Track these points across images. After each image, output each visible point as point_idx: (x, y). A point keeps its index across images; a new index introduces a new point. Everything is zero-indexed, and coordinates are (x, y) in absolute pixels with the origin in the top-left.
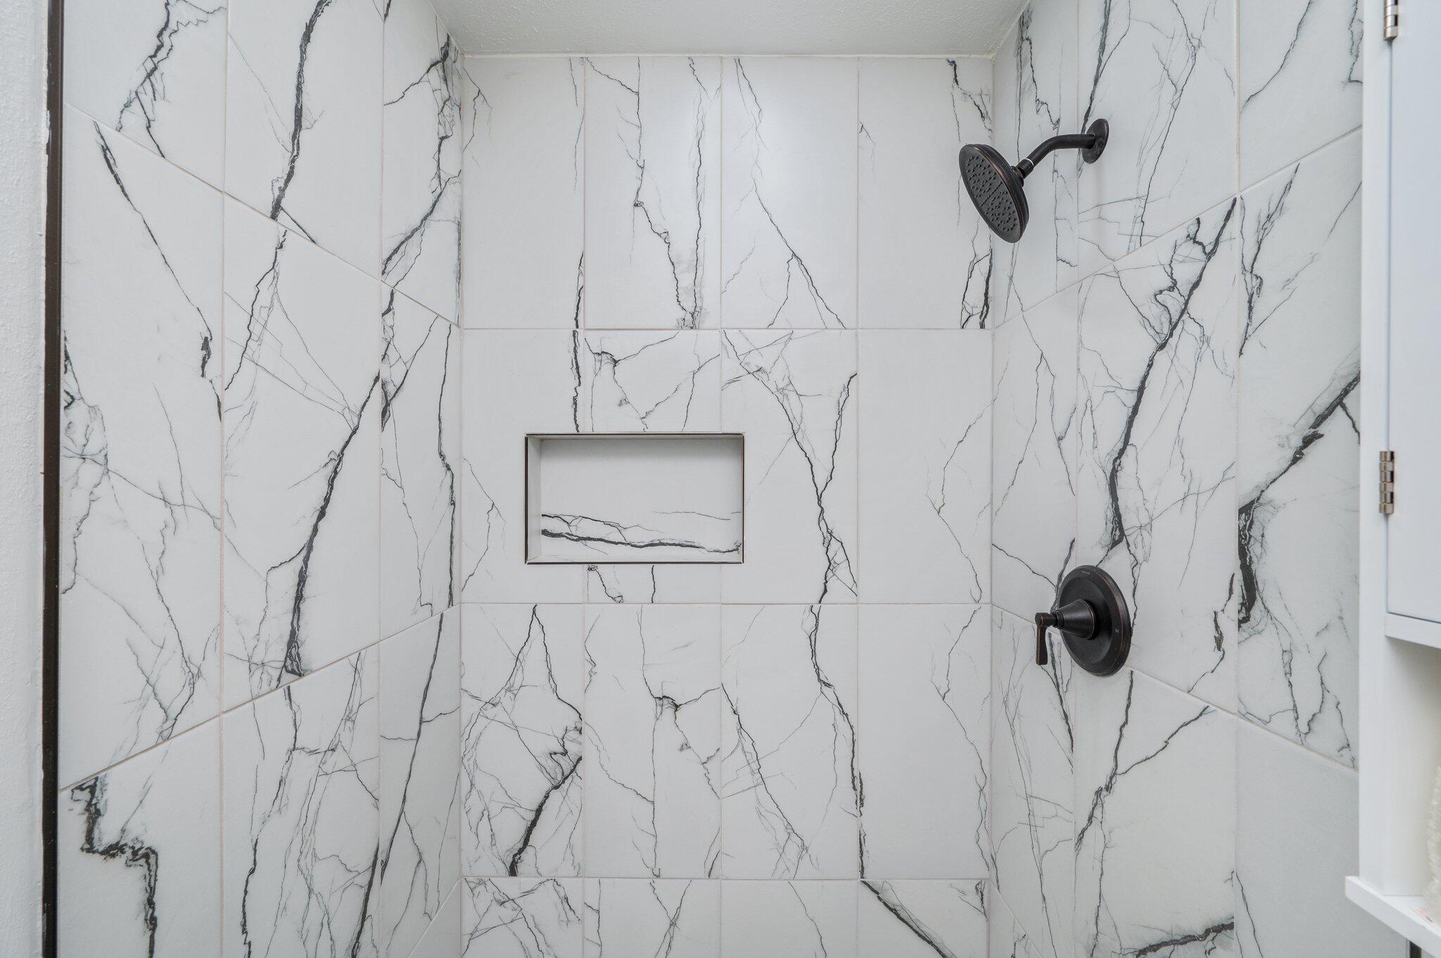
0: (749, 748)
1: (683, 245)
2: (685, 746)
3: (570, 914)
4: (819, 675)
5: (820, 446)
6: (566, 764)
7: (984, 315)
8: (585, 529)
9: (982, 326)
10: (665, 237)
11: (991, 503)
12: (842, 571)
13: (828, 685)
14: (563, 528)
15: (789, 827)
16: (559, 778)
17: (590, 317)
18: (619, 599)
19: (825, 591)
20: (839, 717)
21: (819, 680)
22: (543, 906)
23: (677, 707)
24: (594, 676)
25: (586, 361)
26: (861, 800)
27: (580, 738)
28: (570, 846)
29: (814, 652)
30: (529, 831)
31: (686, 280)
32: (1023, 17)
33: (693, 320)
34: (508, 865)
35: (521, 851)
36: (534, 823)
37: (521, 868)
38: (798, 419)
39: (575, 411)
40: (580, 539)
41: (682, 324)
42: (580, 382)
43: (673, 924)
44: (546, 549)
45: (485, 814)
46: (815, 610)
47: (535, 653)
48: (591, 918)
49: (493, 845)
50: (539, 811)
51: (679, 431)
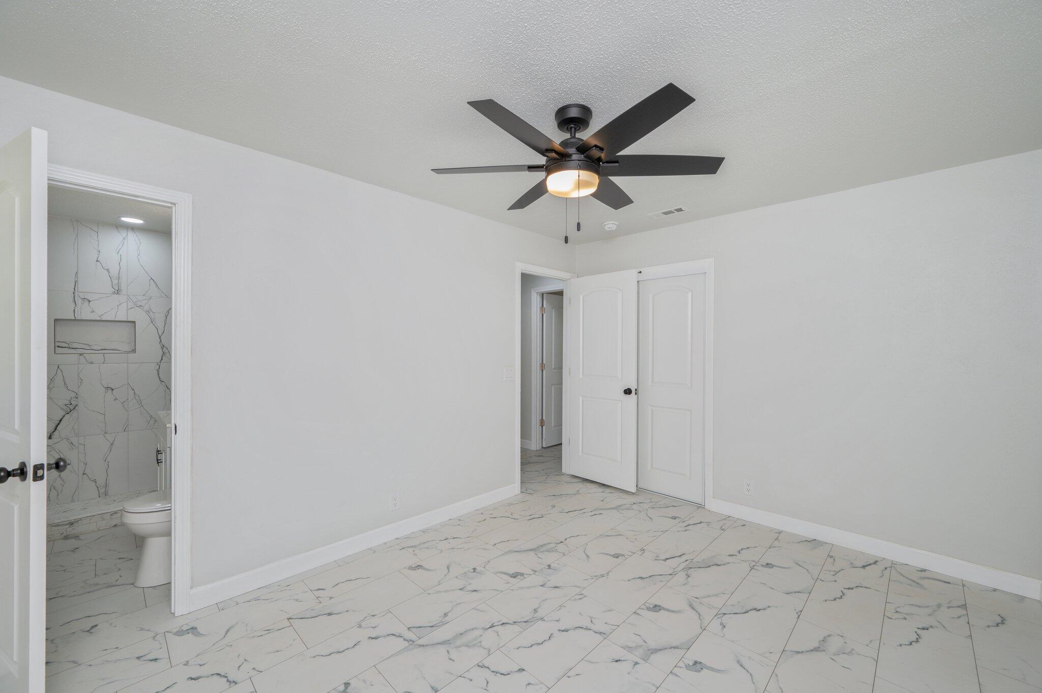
0: (137, 398)
1: (114, 273)
2: (116, 399)
3: (73, 447)
4: (160, 380)
5: (161, 325)
6: (71, 407)
8: (76, 346)
10: (108, 270)
13: (163, 382)
14: (67, 346)
16: (69, 411)
17: (80, 289)
18: (91, 363)
19: (162, 359)
20: (166, 389)
23: (113, 390)
24: (82, 383)
25: (79, 301)
27: (77, 400)
28: (73, 429)
29: (158, 374)
30: (57, 426)
31: (115, 282)
33: (118, 292)
35: (53, 432)
36: (59, 424)
37: (53, 437)
38: (153, 318)
39: (74, 313)
40: (73, 348)
41: (114, 293)
42: (76, 306)
43: (112, 445)
44: (59, 350)
46: (159, 364)
47: (59, 378)
50: (61, 421)
51: (113, 320)
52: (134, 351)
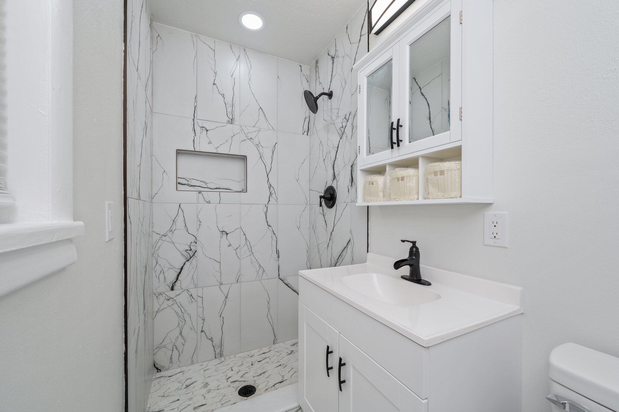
0: (248, 244)
1: (229, 99)
2: (230, 245)
3: (193, 300)
4: (268, 224)
5: (268, 161)
6: (191, 253)
7: (308, 132)
8: (194, 183)
9: (307, 135)
10: (223, 95)
11: (310, 180)
12: (274, 196)
13: (270, 226)
14: (186, 182)
15: (260, 266)
16: (189, 258)
17: (199, 115)
18: (209, 202)
19: (269, 201)
20: (273, 235)
21: (268, 225)
22: (183, 298)
23: (227, 234)
24: (201, 226)
25: (198, 129)
26: (279, 256)
27: (196, 245)
28: (193, 278)
29: (266, 217)
30: (178, 275)
31: (230, 109)
32: (316, 60)
33: (232, 121)
34: (171, 287)
35: (175, 282)
36: (180, 273)
37: (175, 288)
38: (262, 153)
39: (194, 144)
40: (192, 186)
41: (228, 122)
42: (195, 135)
43: (226, 297)
44: (181, 187)
45: (162, 271)
46: (267, 206)
47: (180, 220)
48: (200, 300)
49: (165, 281)
50: (182, 269)
51: (228, 153)
52: (245, 191)
